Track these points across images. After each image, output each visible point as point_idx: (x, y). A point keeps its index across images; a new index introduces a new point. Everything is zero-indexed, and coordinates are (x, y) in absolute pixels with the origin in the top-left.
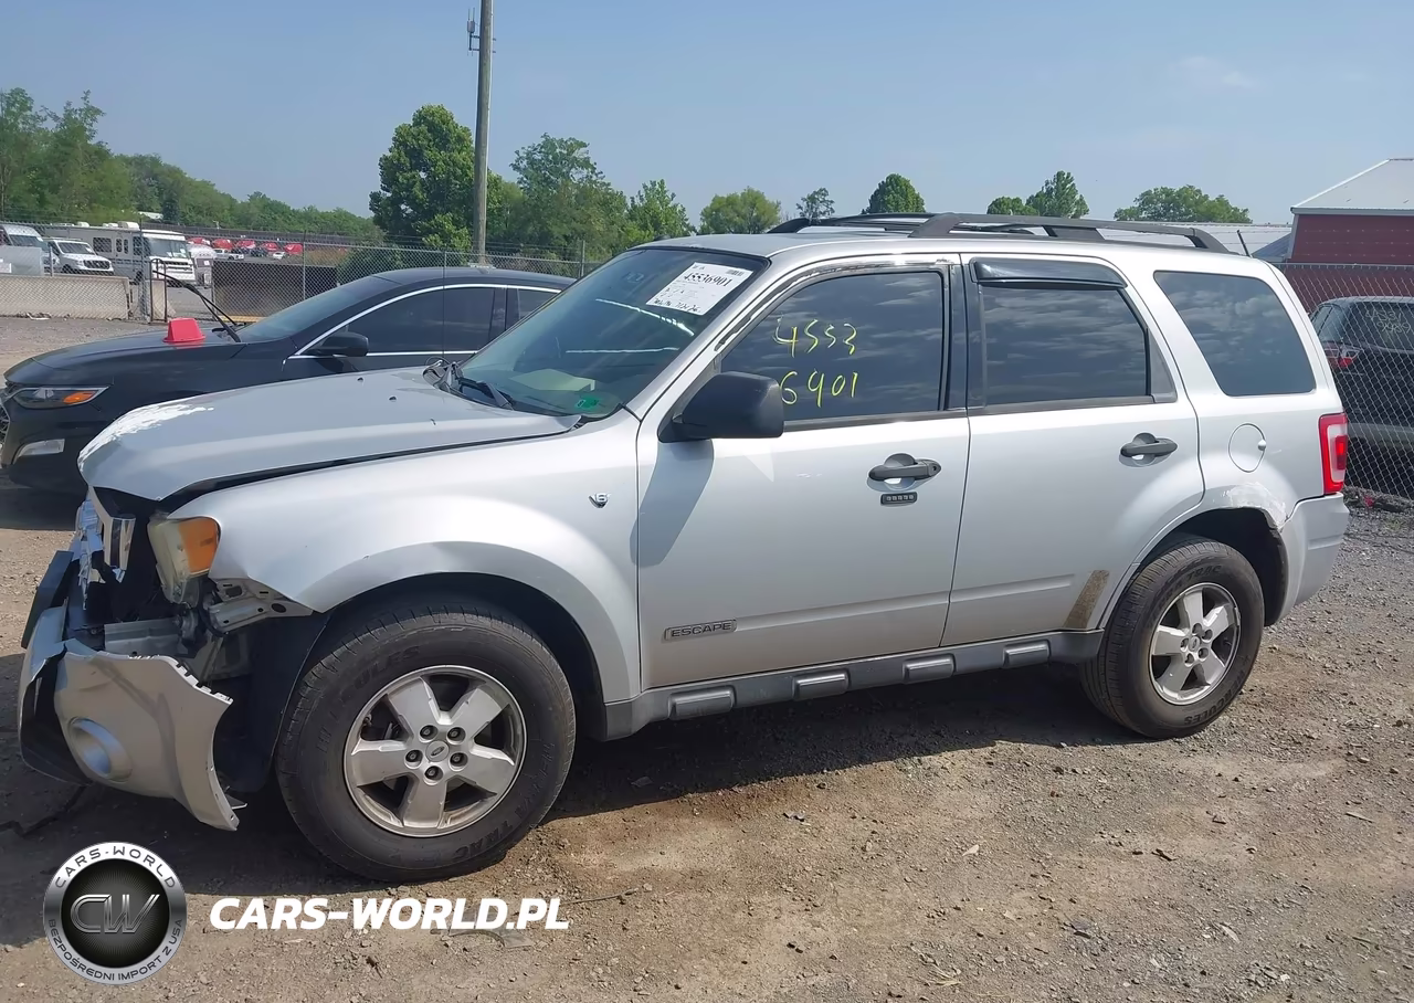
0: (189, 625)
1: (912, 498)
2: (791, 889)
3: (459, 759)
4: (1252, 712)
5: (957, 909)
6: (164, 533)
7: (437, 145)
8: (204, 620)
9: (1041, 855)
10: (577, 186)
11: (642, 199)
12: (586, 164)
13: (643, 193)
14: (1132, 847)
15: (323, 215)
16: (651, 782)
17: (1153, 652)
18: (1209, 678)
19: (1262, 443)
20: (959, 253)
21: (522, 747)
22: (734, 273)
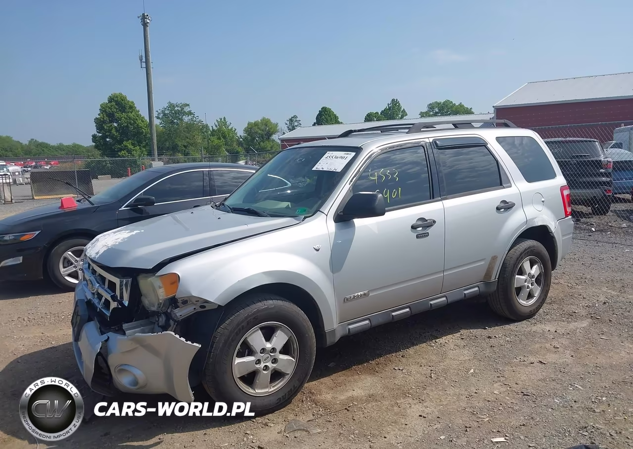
0: (162, 320)
1: (427, 235)
2: (410, 396)
3: (275, 361)
4: (550, 307)
5: (476, 393)
6: (145, 283)
7: (120, 111)
8: (168, 316)
9: (497, 369)
10: (187, 123)
11: (216, 126)
12: (190, 113)
13: (217, 124)
14: (529, 362)
15: (68, 147)
16: (335, 364)
17: (515, 286)
18: (536, 293)
19: (543, 200)
20: (428, 138)
21: (297, 353)
22: (348, 154)
